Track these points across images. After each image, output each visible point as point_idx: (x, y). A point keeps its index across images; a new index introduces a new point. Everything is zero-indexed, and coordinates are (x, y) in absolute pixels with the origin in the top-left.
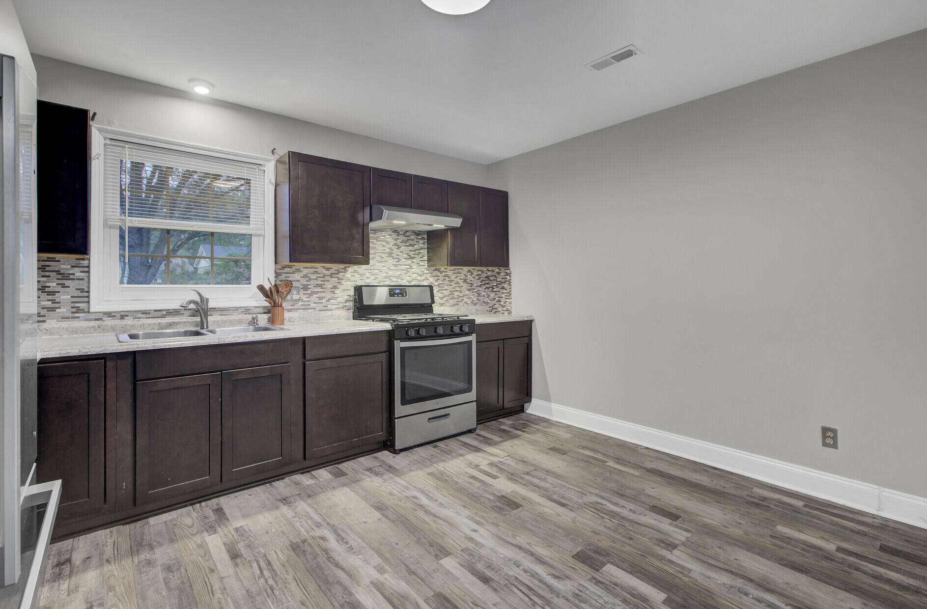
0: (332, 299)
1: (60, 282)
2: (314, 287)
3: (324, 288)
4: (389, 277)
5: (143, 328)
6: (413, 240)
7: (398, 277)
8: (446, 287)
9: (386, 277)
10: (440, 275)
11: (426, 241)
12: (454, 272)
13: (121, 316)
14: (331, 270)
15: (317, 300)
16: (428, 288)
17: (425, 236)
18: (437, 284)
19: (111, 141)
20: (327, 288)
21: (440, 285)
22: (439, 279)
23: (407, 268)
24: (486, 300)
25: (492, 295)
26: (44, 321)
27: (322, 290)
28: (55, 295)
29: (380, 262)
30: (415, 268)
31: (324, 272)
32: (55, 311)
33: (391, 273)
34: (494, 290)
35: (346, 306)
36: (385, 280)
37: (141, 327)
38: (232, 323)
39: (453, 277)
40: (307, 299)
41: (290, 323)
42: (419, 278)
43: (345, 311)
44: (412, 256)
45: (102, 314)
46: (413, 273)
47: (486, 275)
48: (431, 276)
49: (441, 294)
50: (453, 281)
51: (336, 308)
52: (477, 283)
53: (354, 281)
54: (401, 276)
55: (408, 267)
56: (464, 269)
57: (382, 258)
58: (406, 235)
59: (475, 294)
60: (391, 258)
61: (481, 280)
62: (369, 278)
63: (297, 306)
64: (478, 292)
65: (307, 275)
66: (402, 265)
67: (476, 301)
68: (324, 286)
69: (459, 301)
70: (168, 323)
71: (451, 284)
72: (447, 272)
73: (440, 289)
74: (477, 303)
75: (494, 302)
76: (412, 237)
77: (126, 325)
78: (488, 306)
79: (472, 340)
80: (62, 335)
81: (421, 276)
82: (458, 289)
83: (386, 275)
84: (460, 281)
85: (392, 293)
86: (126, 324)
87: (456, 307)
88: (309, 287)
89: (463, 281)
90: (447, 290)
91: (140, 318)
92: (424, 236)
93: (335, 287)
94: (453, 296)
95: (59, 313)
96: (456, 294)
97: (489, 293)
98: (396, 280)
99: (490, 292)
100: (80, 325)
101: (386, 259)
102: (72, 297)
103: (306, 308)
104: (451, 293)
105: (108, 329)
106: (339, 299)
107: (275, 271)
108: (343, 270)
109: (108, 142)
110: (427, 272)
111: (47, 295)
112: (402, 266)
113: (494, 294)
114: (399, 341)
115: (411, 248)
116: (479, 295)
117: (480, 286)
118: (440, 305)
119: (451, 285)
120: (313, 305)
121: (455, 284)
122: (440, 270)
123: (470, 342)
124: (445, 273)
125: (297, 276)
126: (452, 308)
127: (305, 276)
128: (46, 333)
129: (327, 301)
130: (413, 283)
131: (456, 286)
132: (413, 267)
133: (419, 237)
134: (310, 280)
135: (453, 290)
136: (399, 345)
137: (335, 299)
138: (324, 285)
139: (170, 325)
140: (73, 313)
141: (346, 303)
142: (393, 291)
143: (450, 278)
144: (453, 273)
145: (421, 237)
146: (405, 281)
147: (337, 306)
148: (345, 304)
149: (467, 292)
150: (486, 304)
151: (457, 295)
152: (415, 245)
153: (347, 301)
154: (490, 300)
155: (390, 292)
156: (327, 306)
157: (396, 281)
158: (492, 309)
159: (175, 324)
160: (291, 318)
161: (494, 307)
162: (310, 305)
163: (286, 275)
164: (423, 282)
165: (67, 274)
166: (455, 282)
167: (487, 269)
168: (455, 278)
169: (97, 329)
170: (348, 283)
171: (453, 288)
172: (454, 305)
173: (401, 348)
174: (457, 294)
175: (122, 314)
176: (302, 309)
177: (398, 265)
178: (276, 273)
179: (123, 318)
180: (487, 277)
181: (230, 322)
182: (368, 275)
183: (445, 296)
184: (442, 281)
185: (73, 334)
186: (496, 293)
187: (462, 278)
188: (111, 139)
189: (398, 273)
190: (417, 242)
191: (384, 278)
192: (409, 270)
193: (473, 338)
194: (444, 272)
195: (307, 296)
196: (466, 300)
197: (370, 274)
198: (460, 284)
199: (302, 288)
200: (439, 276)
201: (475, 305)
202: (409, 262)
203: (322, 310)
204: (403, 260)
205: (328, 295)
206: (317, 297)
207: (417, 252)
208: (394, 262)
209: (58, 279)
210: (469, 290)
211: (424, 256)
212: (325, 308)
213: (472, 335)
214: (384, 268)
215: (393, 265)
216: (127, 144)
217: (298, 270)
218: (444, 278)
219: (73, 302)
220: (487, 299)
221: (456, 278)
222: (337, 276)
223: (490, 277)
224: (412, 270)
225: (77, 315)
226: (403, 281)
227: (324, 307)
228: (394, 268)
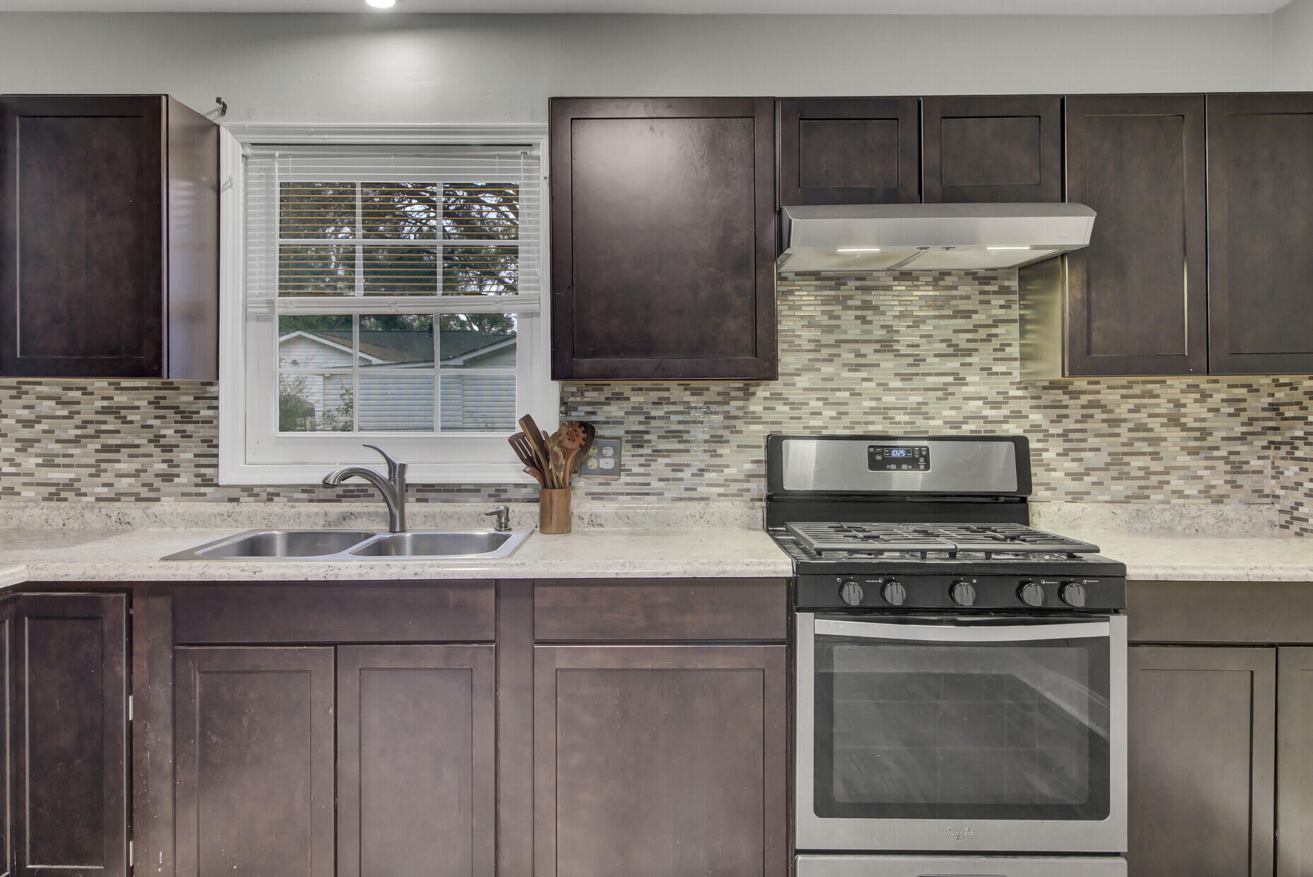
0: (709, 471)
1: (180, 427)
2: (660, 437)
3: (688, 441)
4: (884, 412)
5: (297, 521)
6: (968, 297)
7: (917, 410)
8: (1093, 441)
9: (873, 411)
10: (1071, 402)
11: (1016, 297)
12: (1125, 392)
13: (269, 494)
14: (705, 392)
15: (669, 474)
16: (1012, 444)
17: (1014, 284)
18: (1060, 431)
19: (252, 149)
20: (697, 442)
21: (1072, 436)
22: (1066, 416)
23: (945, 384)
24: (1270, 485)
25: (1291, 470)
26: (158, 500)
27: (681, 446)
28: (172, 451)
29: (856, 368)
30: (974, 384)
31: (686, 399)
32: (172, 481)
33: (889, 399)
34: (1298, 454)
35: (748, 490)
36: (871, 418)
37: (295, 520)
38: (463, 520)
39: (1122, 411)
40: (642, 470)
41: (592, 529)
42: (988, 412)
43: (742, 504)
44: (964, 345)
45: (240, 489)
46: (965, 399)
47: (1270, 400)
48: (1032, 407)
49: (1075, 464)
50: (1125, 421)
51: (720, 495)
52: (1226, 426)
53: (772, 423)
54: (924, 409)
55: (950, 379)
56: (1169, 382)
57: (859, 355)
58: (941, 283)
59: (1220, 465)
60: (891, 356)
61: (1244, 417)
62: (820, 414)
63: (614, 487)
64: (1232, 458)
65: (642, 408)
66: (930, 374)
67: (1223, 489)
68: (685, 437)
69: (1147, 488)
70: (342, 513)
71: (1117, 430)
72: (1098, 392)
73: (1068, 445)
74: (1228, 496)
75: (1298, 495)
76: (963, 290)
77: (270, 515)
78: (1278, 507)
79: (1109, 637)
80: (176, 528)
81: (995, 405)
82: (1143, 447)
83: (873, 404)
84: (1154, 423)
85: (879, 458)
86: (272, 512)
87: (1133, 507)
88: (646, 437)
89: (1165, 420)
90: (1098, 450)
91: (298, 500)
92: (1006, 283)
93: (718, 440)
94: (1126, 469)
95: (178, 485)
96: (1136, 462)
97: (1279, 463)
98: (906, 418)
99: (1283, 458)
100: (202, 509)
101: (873, 357)
102: (196, 456)
103: (641, 492)
104: (1117, 460)
105: (242, 520)
106: (730, 472)
107: (562, 399)
108: (740, 394)
109: (249, 151)
110: (1020, 393)
111: (162, 451)
112: (930, 379)
113: (1297, 469)
114: (812, 614)
115: (960, 323)
116: (1237, 468)
117: (1243, 438)
118: (1069, 498)
119: (1118, 435)
120: (656, 484)
121: (1130, 430)
122: (1071, 388)
123: (1103, 643)
124: (1091, 397)
125: (615, 410)
126: (1118, 509)
127: (636, 410)
128: (155, 522)
129: (693, 475)
130: (967, 429)
131: (1138, 439)
132: (969, 379)
133: (987, 288)
134: (649, 418)
135: (1125, 449)
136: (810, 627)
137: (719, 468)
138: (688, 432)
139: (344, 519)
140: (197, 485)
141: (748, 481)
142: (882, 453)
143: (1112, 411)
144: (1123, 397)
145: (996, 288)
146: (939, 422)
147: (721, 490)
148: (746, 485)
149: (1184, 459)
150: (1269, 500)
151: (1140, 469)
152: (976, 312)
153: (750, 477)
154: (1283, 488)
155: (871, 456)
156: (695, 489)
157: (906, 423)
158: (1288, 517)
159: (353, 517)
160: (597, 516)
161: (1296, 514)
162: (649, 484)
163: (589, 409)
164: (1005, 426)
165: (189, 412)
166: (1132, 425)
167: (1274, 380)
168: (1130, 411)
169: (226, 519)
170: (754, 427)
171: (1124, 445)
172: (1128, 499)
173: (818, 637)
174: (1141, 464)
175: (270, 490)
176: (628, 494)
177: (917, 374)
178: (563, 402)
179: (271, 500)
180: (1274, 407)
181: (459, 519)
182: (815, 404)
183: (1088, 472)
184: (1077, 421)
185: (192, 527)
186: (1305, 464)
187: (1165, 411)
188: (253, 144)
189: (915, 399)
190: (982, 302)
191: (865, 413)
192: (951, 389)
193: (1115, 629)
194: (1084, 392)
195: (642, 460)
196: (1176, 483)
197: (820, 403)
198: (1151, 430)
199: (627, 442)
200: (1066, 407)
201: (1219, 500)
202: (953, 364)
203: (681, 499)
204: (930, 360)
205: (698, 458)
206: (667, 465)
207: (982, 334)
208: (902, 365)
209: (176, 422)
210: (1193, 452)
211: (1010, 345)
212: (688, 494)
213: (1108, 620)
214: (865, 384)
215: (896, 375)
216: (278, 150)
217: (619, 397)
218: (1085, 411)
219: (197, 466)
220: (1273, 482)
221: (1137, 410)
222: (726, 408)
223: (1282, 409)
224: (964, 389)
225: (203, 490)
226: (932, 423)
227: (686, 489)
228: (899, 384)
